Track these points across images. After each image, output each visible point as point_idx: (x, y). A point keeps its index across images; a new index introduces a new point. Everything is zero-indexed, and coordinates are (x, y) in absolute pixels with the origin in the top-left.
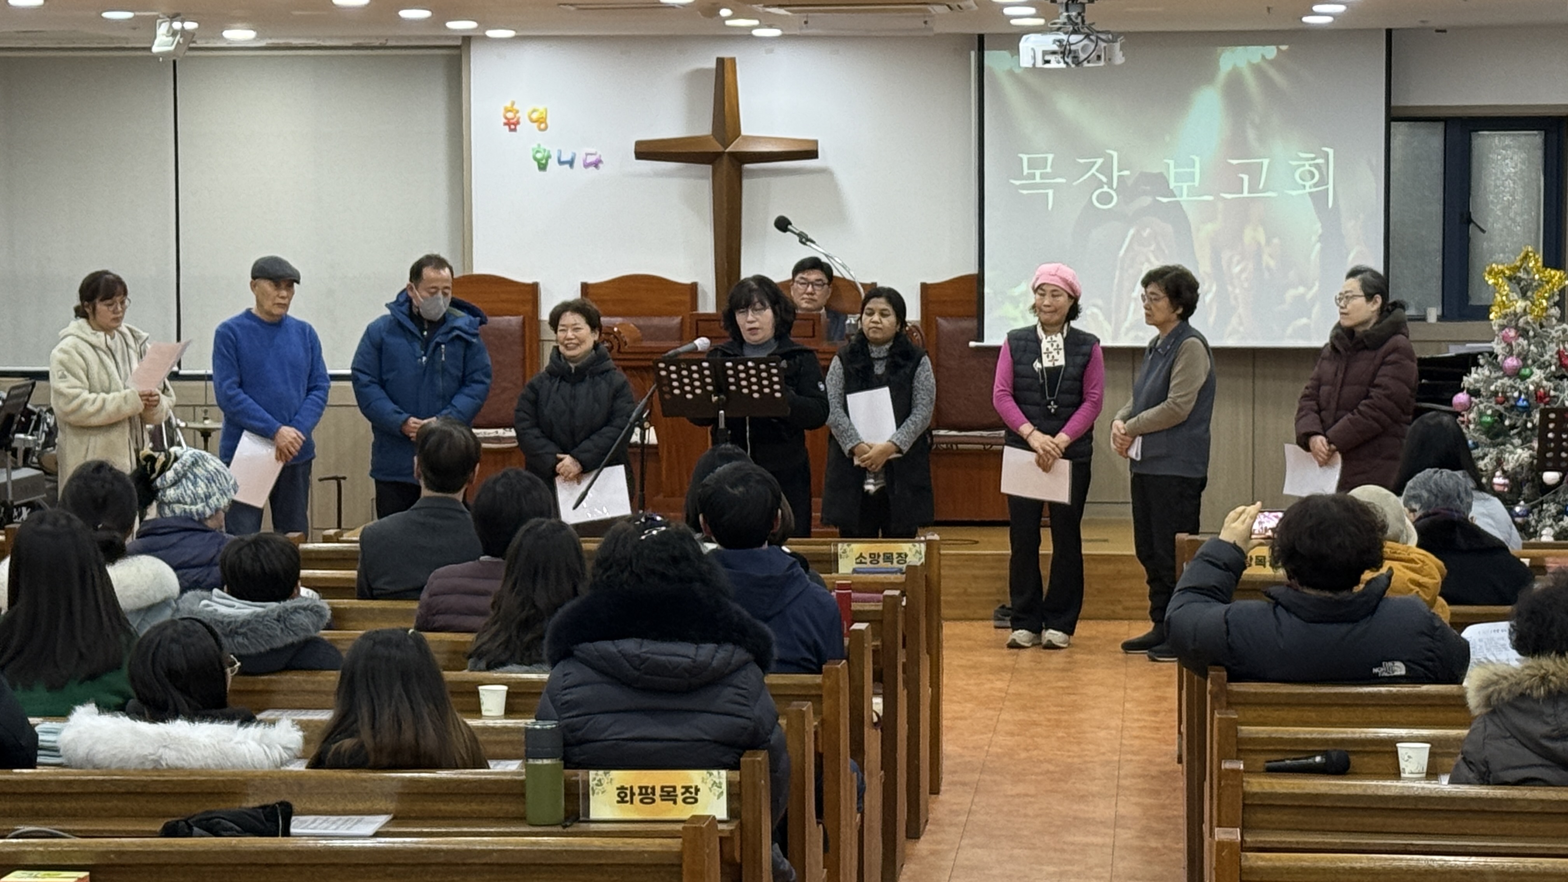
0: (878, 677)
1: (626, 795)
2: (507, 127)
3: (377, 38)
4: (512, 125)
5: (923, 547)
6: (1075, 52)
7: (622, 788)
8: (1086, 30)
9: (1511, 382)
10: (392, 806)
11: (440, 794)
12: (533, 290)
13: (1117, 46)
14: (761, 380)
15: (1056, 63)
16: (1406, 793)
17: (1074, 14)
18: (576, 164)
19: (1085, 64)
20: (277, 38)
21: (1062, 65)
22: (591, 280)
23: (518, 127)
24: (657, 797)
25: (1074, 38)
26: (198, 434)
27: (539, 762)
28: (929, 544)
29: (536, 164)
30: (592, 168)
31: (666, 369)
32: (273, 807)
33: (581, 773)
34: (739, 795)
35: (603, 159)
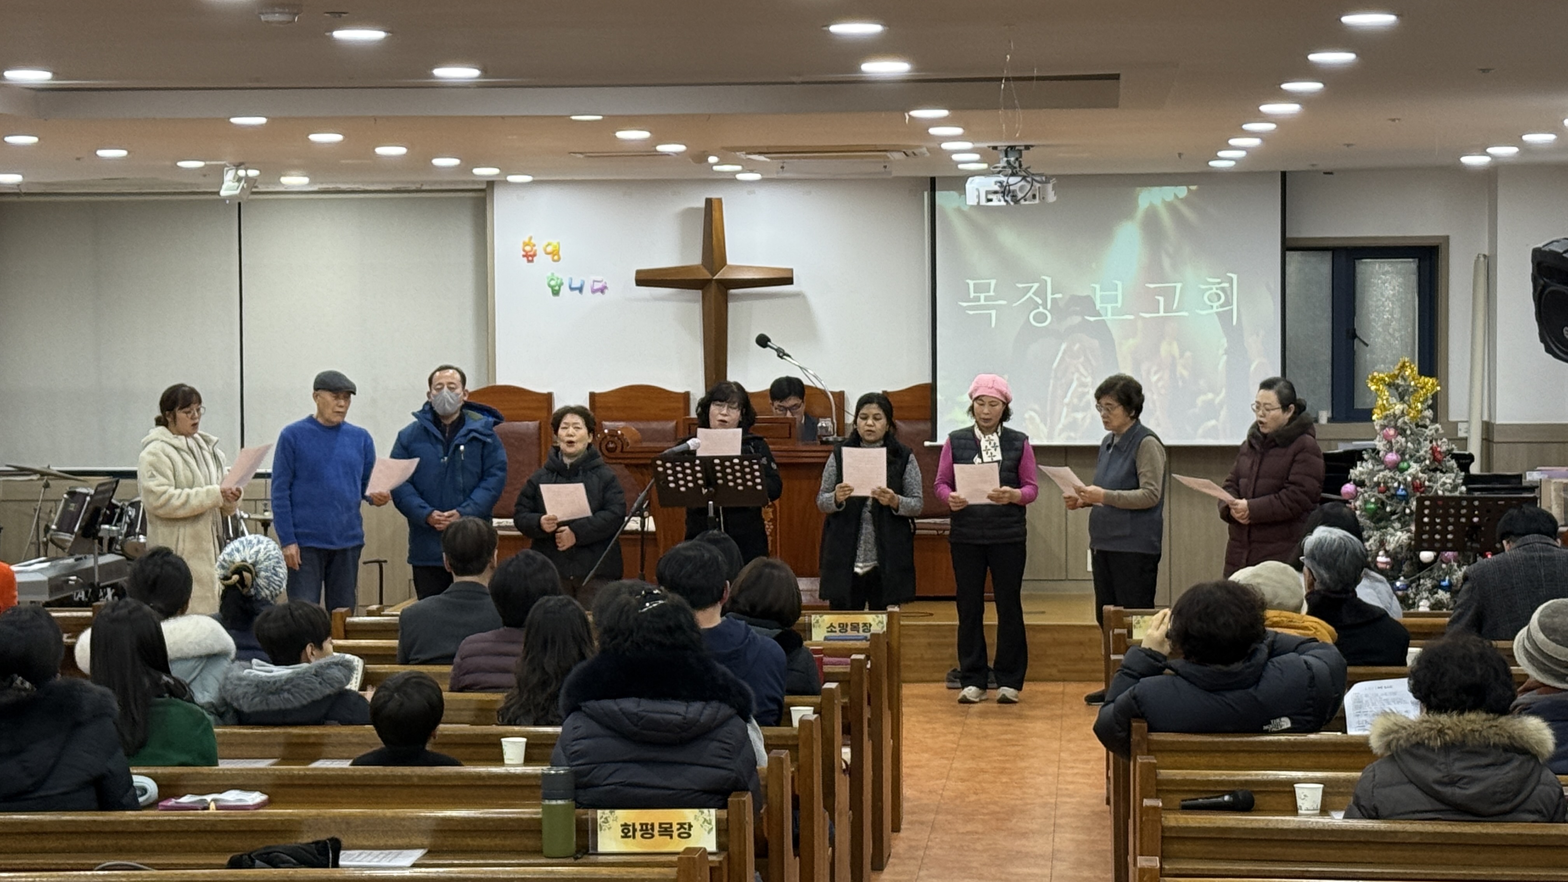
0: (847, 730)
1: (629, 831)
2: (525, 259)
3: (414, 183)
4: (530, 257)
5: (884, 618)
6: (1014, 191)
7: (625, 826)
8: (1024, 173)
9: (1391, 474)
10: (426, 842)
11: (469, 831)
12: (549, 397)
13: (1050, 187)
14: (744, 474)
15: (998, 201)
16: (1303, 827)
17: (1012, 159)
18: (585, 290)
19: (1022, 202)
20: (327, 183)
21: (1003, 203)
22: (598, 390)
23: (535, 259)
24: (656, 833)
25: (1012, 180)
26: (259, 524)
27: (554, 802)
28: (890, 616)
29: (550, 290)
30: (599, 293)
31: (663, 466)
32: (325, 842)
33: (590, 812)
34: (727, 830)
35: (608, 286)
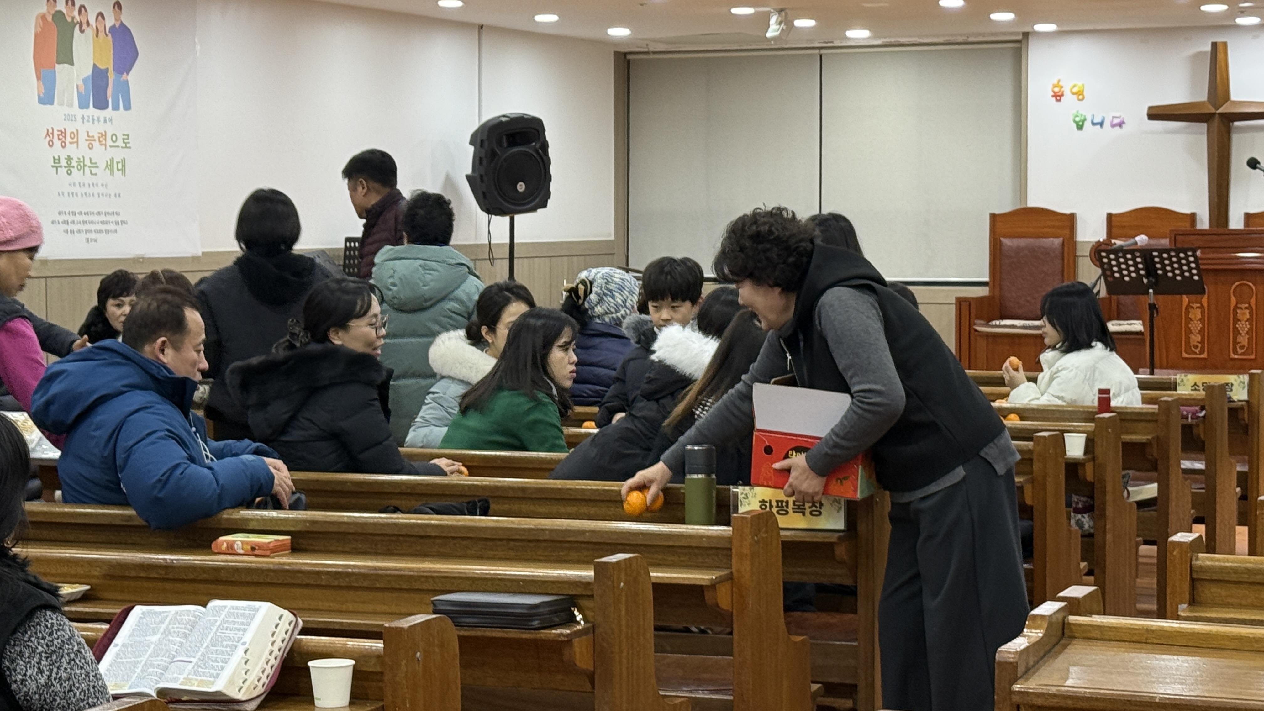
1: (766, 507)
2: (1054, 99)
3: (961, 35)
4: (1058, 97)
5: (1245, 378)
7: (763, 503)
12: (1071, 219)
14: (1181, 265)
18: (1105, 125)
20: (890, 37)
22: (1115, 211)
23: (1062, 98)
24: (790, 510)
27: (695, 476)
28: (1252, 376)
29: (1075, 125)
30: (1118, 128)
31: (1108, 257)
35: (1125, 121)
